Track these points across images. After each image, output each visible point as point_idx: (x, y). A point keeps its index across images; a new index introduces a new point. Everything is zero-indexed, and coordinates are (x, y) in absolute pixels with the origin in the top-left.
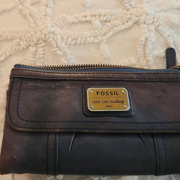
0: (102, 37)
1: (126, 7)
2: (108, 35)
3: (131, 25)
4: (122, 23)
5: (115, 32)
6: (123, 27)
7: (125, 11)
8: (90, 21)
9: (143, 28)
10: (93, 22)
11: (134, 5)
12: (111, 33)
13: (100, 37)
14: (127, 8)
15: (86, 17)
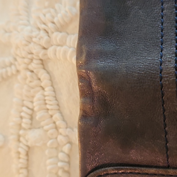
0: (61, 134)
1: (13, 74)
2: (59, 123)
3: (47, 75)
4: (39, 88)
5: (56, 107)
6: (48, 90)
7: (19, 77)
8: (26, 148)
9: (55, 54)
10: (29, 144)
11: (11, 59)
12: (57, 116)
13: (60, 138)
14: (14, 72)
15: (19, 153)
